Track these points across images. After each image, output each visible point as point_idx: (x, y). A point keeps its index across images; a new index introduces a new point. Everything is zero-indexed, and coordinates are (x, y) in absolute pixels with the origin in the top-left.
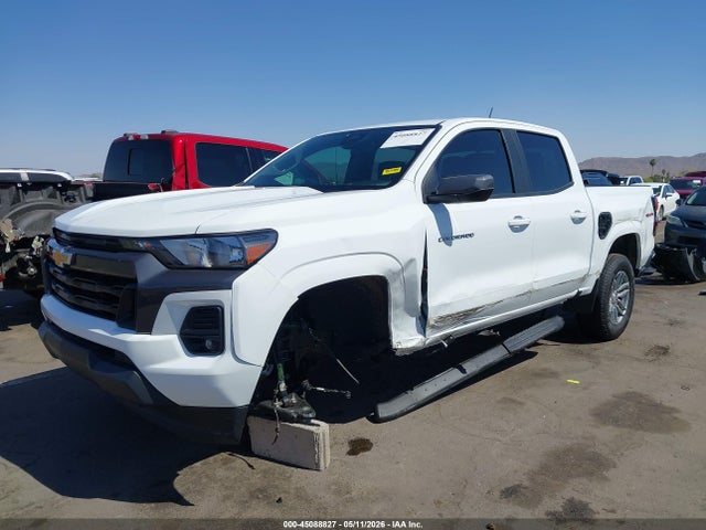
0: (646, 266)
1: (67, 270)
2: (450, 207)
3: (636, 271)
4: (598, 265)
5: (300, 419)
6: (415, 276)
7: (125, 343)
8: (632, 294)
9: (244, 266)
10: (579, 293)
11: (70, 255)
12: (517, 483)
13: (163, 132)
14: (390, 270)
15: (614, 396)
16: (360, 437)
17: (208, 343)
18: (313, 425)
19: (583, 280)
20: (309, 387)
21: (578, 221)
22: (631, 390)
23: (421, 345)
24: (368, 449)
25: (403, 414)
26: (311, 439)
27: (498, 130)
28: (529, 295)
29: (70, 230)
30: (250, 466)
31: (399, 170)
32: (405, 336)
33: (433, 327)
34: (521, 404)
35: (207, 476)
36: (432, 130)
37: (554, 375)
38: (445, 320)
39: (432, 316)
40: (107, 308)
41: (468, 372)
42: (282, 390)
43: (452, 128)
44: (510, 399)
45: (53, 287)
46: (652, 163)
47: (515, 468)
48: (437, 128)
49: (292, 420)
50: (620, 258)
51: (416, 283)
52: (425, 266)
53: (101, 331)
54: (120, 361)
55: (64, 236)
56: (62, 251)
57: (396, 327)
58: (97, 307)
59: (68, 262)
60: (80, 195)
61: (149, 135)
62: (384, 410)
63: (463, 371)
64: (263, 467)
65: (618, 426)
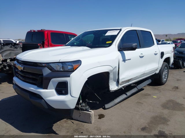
0: (171, 65)
1: (21, 71)
2: (125, 52)
3: (169, 67)
4: (160, 66)
5: (86, 110)
6: (116, 71)
7: (40, 92)
8: (168, 73)
9: (73, 70)
10: (155, 73)
11: (23, 67)
12: (145, 126)
13: (42, 30)
14: (110, 70)
15: (166, 101)
16: (101, 113)
17: (63, 92)
18: (90, 111)
19: (156, 70)
20: (88, 101)
21: (156, 54)
22: (170, 99)
23: (117, 89)
24: (104, 117)
25: (112, 107)
26: (89, 116)
27: (136, 30)
28: (144, 74)
29: (22, 60)
30: (73, 123)
31: (111, 42)
32: (113, 87)
33: (120, 84)
34: (142, 103)
35: (61, 126)
36: (119, 31)
37: (149, 95)
38: (124, 82)
39: (120, 81)
40: (34, 82)
41: (128, 95)
42: (81, 102)
43: (125, 30)
44: (139, 102)
45: (17, 75)
46: (166, 36)
47: (144, 122)
48: (121, 30)
49: (84, 110)
50: (166, 63)
51: (117, 73)
52: (119, 68)
53: (32, 88)
54: (39, 97)
55: (19, 61)
56: (20, 66)
57: (111, 85)
58: (31, 81)
59: (22, 69)
60: (19, 47)
61: (37, 30)
62: (107, 106)
63: (127, 95)
64: (76, 123)
65: (168, 109)
